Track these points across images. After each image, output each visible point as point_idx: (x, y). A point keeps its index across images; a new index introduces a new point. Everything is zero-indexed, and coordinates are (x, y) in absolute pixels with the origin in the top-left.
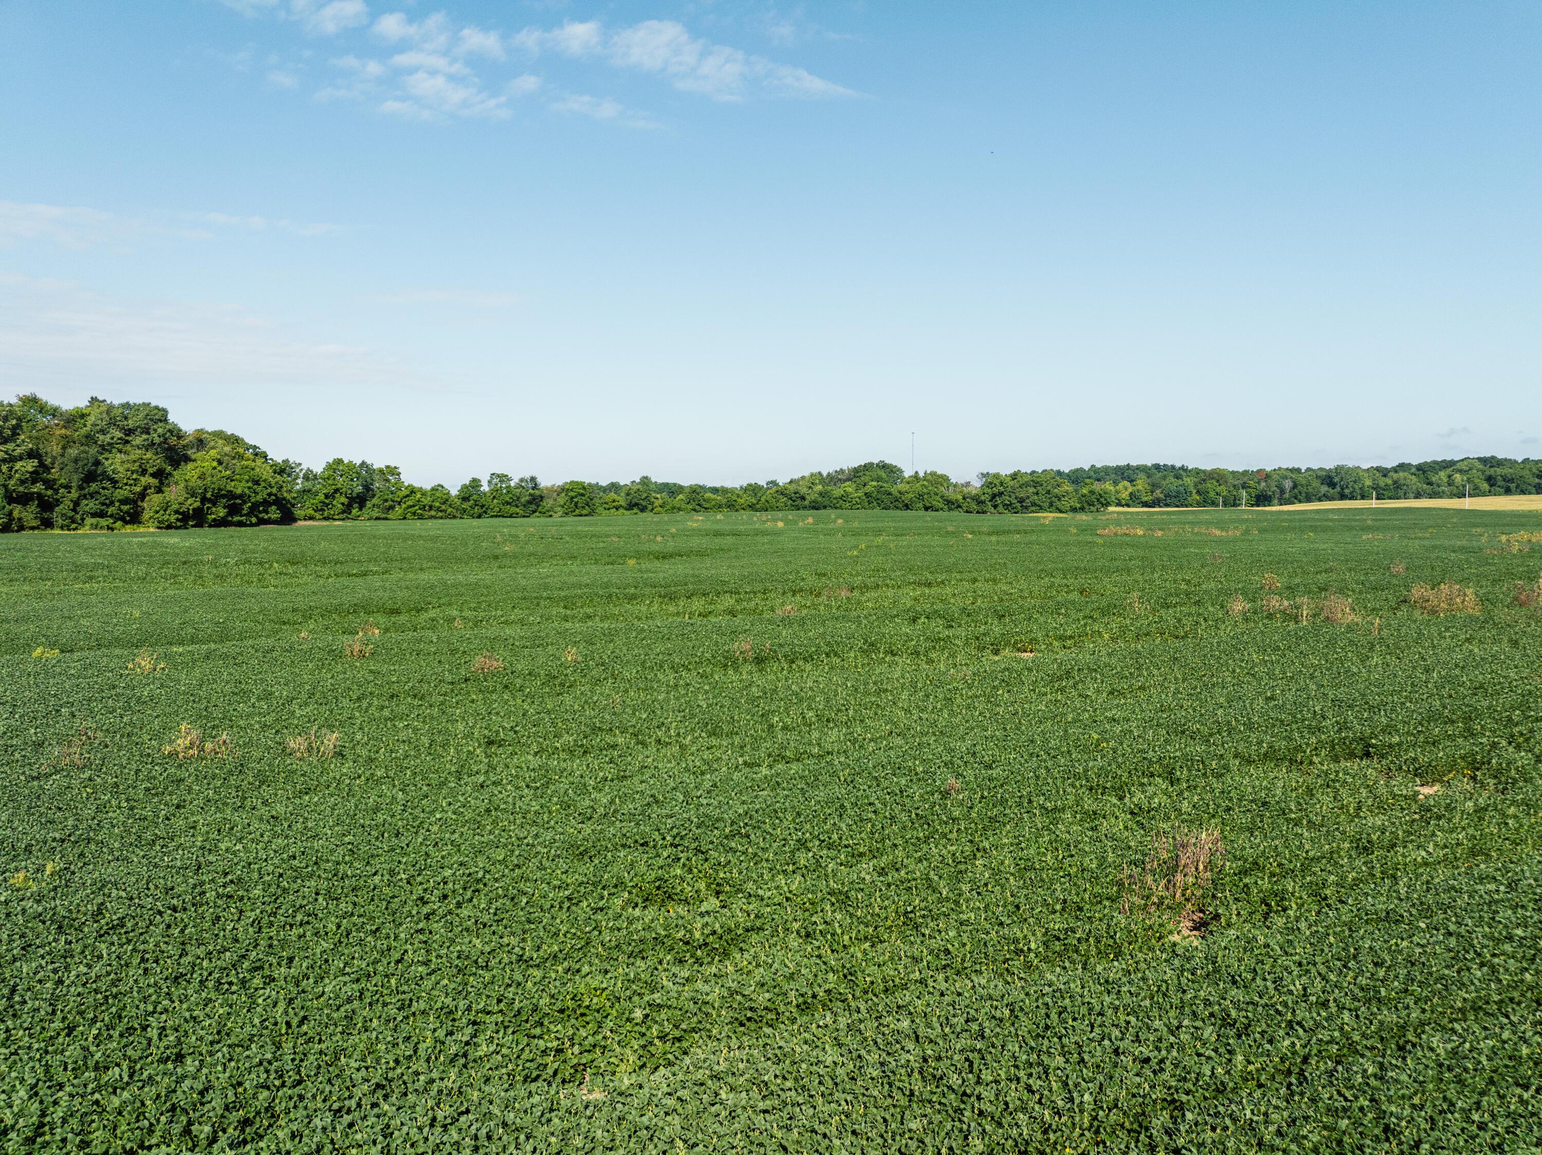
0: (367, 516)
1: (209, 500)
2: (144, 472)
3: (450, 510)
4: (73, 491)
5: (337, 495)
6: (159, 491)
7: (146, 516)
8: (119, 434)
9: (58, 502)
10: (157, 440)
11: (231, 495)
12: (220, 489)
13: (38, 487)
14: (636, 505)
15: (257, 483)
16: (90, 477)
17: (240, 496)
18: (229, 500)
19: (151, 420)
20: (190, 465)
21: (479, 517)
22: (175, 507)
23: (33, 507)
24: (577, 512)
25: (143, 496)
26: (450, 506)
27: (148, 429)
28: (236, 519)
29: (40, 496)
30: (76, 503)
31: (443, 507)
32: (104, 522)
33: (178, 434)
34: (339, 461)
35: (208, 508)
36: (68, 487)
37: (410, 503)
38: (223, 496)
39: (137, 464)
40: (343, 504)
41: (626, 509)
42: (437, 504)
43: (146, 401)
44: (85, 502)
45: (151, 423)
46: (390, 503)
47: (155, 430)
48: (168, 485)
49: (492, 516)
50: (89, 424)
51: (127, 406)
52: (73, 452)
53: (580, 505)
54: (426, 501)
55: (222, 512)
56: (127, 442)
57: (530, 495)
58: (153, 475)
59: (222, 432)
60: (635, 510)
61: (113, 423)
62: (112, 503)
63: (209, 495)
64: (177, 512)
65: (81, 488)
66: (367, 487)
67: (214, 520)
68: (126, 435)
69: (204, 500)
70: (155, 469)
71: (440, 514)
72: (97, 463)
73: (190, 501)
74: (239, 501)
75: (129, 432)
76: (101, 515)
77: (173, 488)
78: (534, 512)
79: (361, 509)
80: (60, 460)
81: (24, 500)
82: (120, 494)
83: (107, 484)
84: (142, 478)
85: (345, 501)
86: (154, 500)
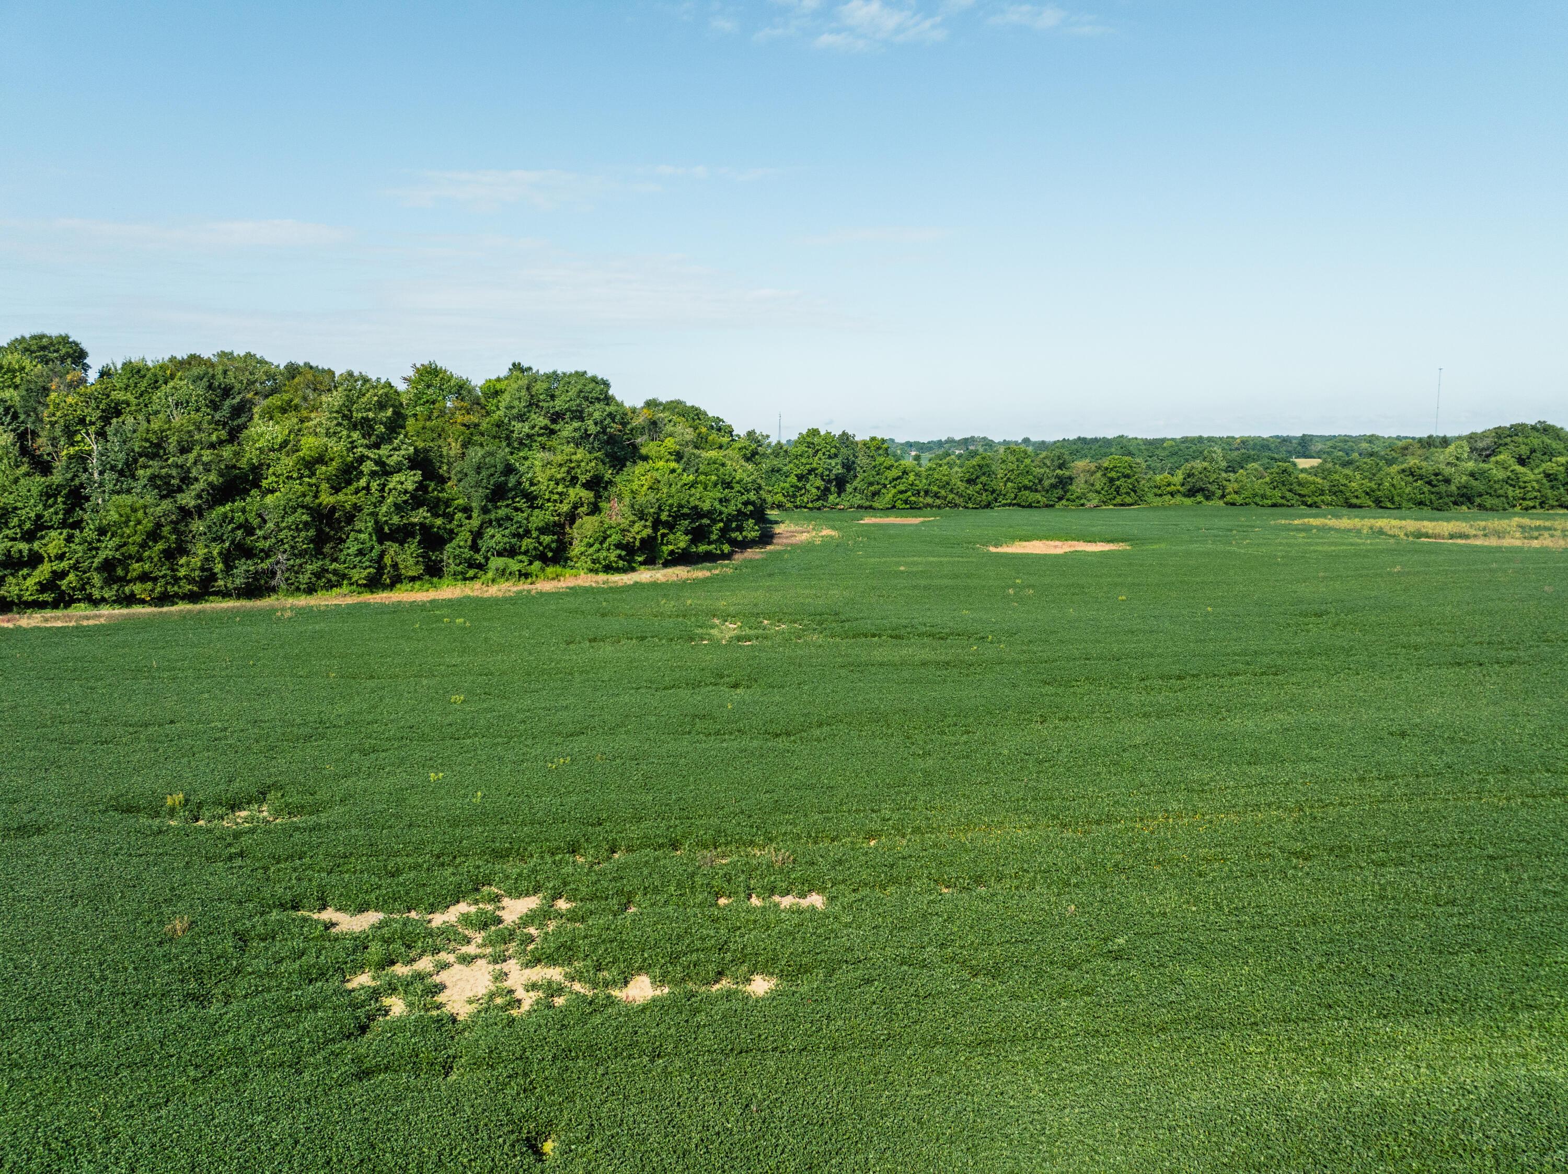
0: (847, 504)
1: (666, 524)
2: (574, 480)
3: (951, 496)
4: (475, 515)
5: (811, 477)
6: (595, 509)
7: (577, 549)
8: (542, 421)
9: (452, 534)
10: (593, 429)
11: (697, 514)
12: (681, 506)
13: (420, 515)
14: (1201, 490)
15: (728, 485)
16: (498, 493)
17: (708, 514)
18: (693, 521)
19: (586, 398)
20: (641, 467)
21: (988, 506)
22: (615, 538)
23: (413, 547)
24: (1118, 500)
25: (572, 517)
26: (951, 491)
27: (581, 412)
28: (702, 548)
29: (425, 528)
30: (478, 535)
31: (943, 493)
32: (514, 565)
33: (623, 417)
34: (814, 432)
35: (663, 535)
36: (467, 510)
37: (902, 487)
38: (685, 517)
39: (564, 469)
40: (818, 488)
41: (1185, 495)
42: (935, 489)
43: (581, 369)
44: (490, 531)
45: (585, 404)
46: (876, 487)
47: (591, 415)
48: (608, 500)
49: (1004, 505)
50: (502, 405)
51: (554, 377)
52: (476, 454)
53: (1123, 490)
54: (922, 484)
55: (681, 541)
56: (553, 432)
57: (1057, 476)
58: (587, 486)
59: (679, 402)
60: (1200, 497)
61: (533, 404)
62: (528, 532)
63: (664, 517)
64: (618, 546)
65: (485, 510)
66: (849, 466)
67: (672, 553)
68: (554, 421)
69: (657, 524)
70: (588, 476)
71: (938, 502)
72: (509, 470)
73: (638, 526)
74: (706, 521)
75: (556, 417)
76: (511, 552)
77: (615, 503)
78: (1060, 499)
79: (839, 496)
80: (457, 466)
81: (401, 535)
82: (538, 518)
83: (521, 503)
84: (571, 491)
85: (819, 483)
86: (587, 525)
